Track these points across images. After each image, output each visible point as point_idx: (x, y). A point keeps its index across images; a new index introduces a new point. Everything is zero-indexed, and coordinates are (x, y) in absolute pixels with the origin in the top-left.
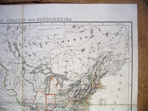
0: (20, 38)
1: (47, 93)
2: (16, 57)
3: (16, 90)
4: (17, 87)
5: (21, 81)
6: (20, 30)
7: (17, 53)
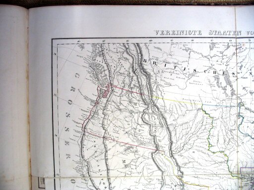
2: (227, 95)
4: (229, 147)
5: (235, 137)
6: (232, 50)
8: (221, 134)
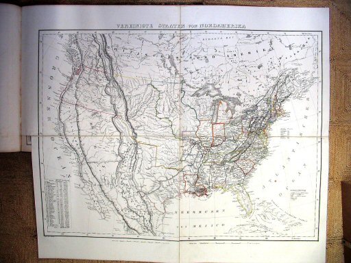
0: (177, 50)
1: (214, 122)
2: (171, 74)
3: (171, 119)
4: (173, 115)
5: (178, 107)
6: (177, 39)
7: (173, 69)
8: (166, 104)
